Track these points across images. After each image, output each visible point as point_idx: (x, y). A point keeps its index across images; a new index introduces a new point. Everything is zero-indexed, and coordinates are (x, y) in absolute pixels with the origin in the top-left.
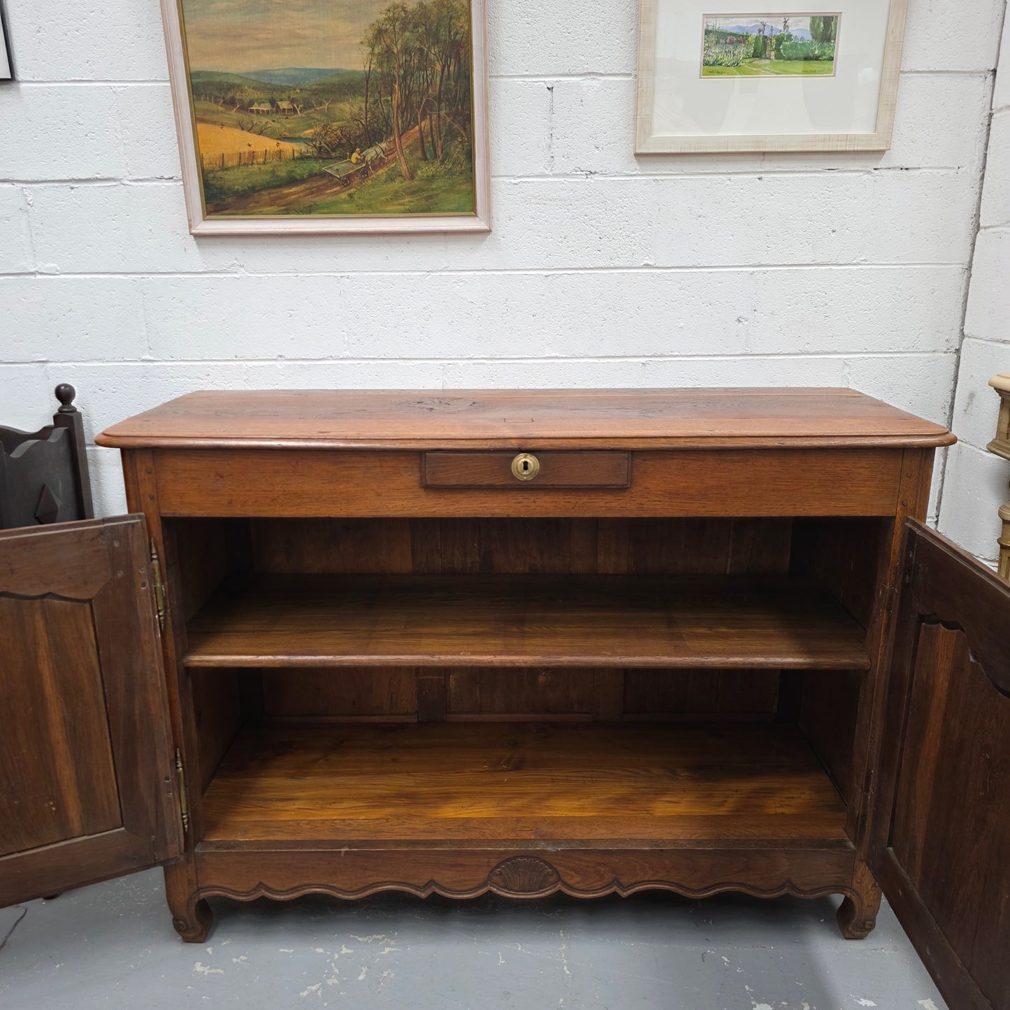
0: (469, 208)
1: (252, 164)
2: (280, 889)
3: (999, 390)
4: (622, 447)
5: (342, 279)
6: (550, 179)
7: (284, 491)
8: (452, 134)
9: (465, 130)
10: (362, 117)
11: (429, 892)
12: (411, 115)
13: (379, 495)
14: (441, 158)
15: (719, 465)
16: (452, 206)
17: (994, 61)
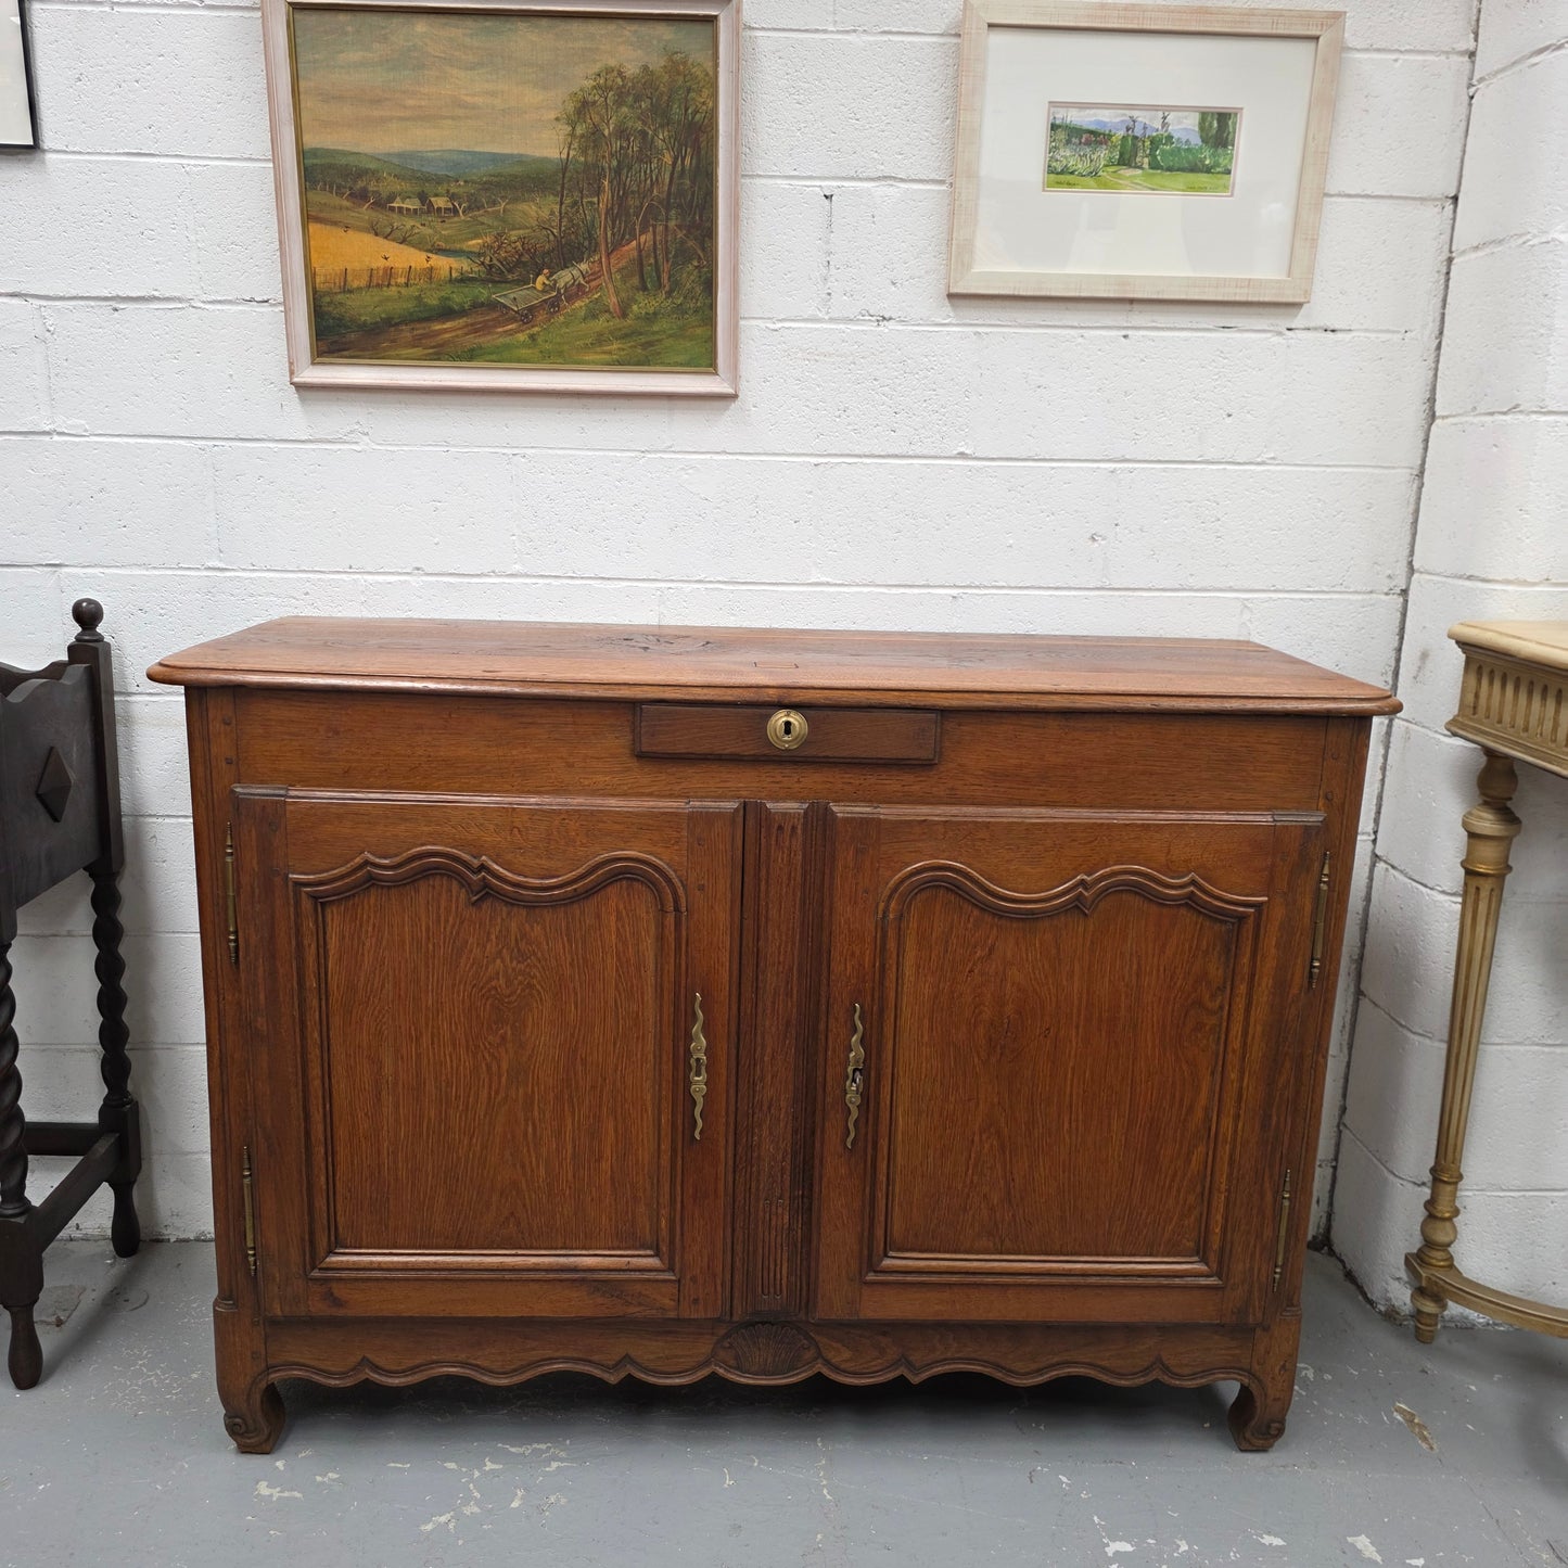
0: (706, 361)
1: (389, 285)
2: (394, 1368)
3: (1464, 644)
4: (927, 703)
5: (515, 458)
6: (825, 326)
7: (429, 756)
8: (684, 256)
9: (703, 249)
10: (553, 224)
11: (623, 1375)
12: (626, 226)
13: (571, 765)
14: (667, 288)
15: (1066, 734)
16: (681, 358)
17: (1455, 184)
